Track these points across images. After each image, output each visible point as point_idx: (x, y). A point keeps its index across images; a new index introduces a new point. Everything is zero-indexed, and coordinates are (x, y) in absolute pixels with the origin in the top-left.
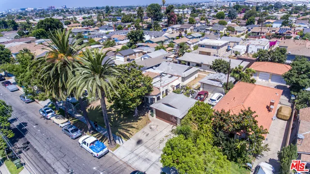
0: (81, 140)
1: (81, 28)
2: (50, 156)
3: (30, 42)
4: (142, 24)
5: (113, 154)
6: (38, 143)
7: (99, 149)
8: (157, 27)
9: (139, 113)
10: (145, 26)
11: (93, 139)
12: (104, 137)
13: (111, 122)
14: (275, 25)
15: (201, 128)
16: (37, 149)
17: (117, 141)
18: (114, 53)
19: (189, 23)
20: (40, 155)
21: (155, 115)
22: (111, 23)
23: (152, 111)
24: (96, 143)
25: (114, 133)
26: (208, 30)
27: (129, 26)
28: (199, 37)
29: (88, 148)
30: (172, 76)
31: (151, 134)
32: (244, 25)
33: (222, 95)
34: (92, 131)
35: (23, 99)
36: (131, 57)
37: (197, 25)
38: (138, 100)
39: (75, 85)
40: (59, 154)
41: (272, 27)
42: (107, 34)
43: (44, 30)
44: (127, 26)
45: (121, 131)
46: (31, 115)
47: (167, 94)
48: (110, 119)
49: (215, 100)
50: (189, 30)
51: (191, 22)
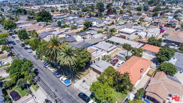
0: (60, 79)
1: (59, 14)
2: (49, 84)
3: (34, 24)
4: (93, 13)
5: (73, 86)
6: (43, 79)
7: (68, 83)
8: (101, 16)
9: (85, 68)
10: (95, 14)
11: (65, 79)
12: (70, 78)
13: (73, 72)
14: (169, 17)
15: (108, 78)
16: (43, 81)
17: (75, 80)
18: (76, 34)
19: (120, 13)
20: (45, 83)
21: (92, 70)
22: (76, 11)
23: (91, 68)
24: (67, 80)
25: (74, 76)
26: (130, 19)
27: (86, 14)
28: (123, 25)
29: (63, 82)
30: (103, 50)
31: (89, 78)
32: (151, 16)
33: (125, 62)
34: (65, 75)
35: (35, 58)
36: (85, 37)
37: (124, 15)
38: (84, 64)
39: (60, 59)
40: (52, 83)
41: (168, 18)
42: (73, 19)
43: (41, 17)
44: (85, 14)
45: (77, 76)
46: (39, 65)
47: (99, 60)
48: (72, 70)
49: (120, 65)
50: (119, 18)
51: (121, 13)
